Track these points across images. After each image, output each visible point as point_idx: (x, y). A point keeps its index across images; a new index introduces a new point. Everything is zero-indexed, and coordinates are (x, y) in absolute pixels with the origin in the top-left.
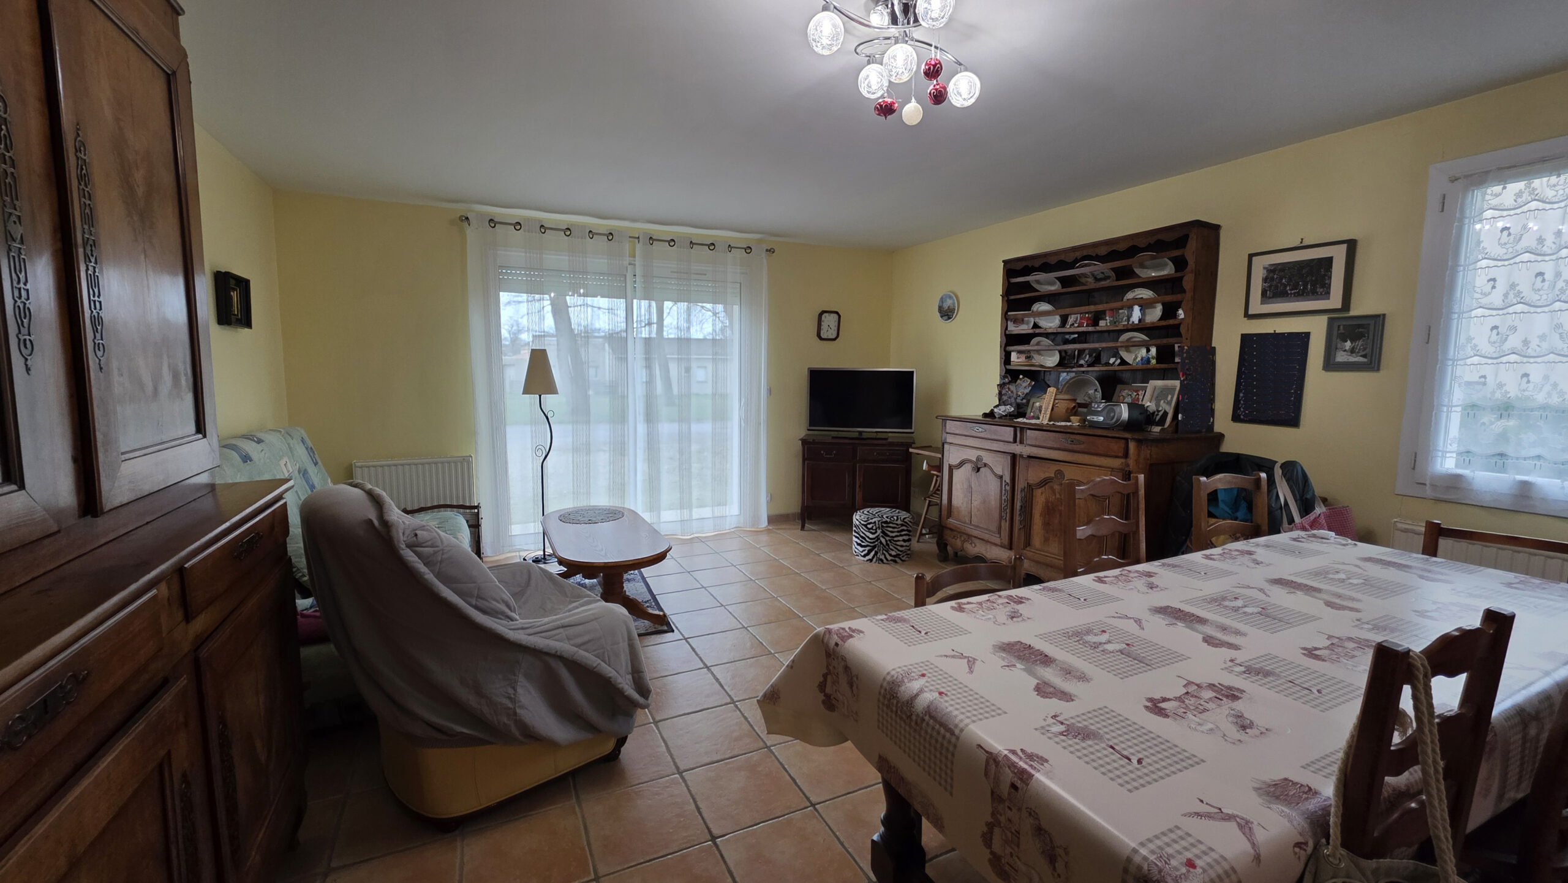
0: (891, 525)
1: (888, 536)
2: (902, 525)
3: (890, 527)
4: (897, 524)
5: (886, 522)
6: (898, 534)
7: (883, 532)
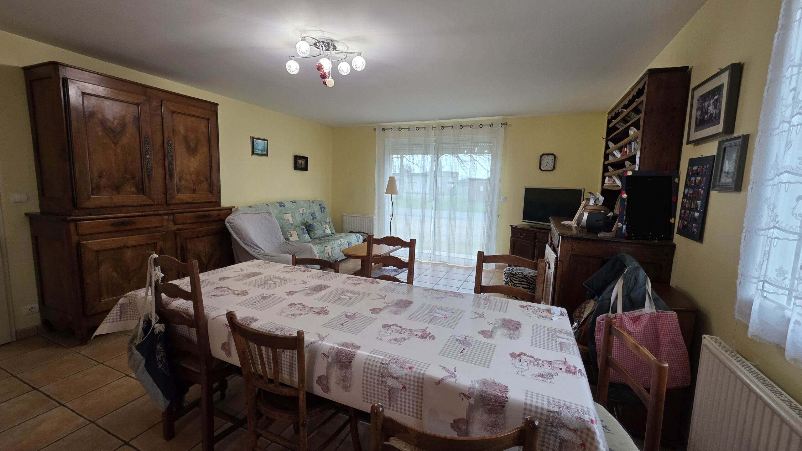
0: (515, 276)
1: (513, 282)
2: (522, 278)
3: (514, 277)
4: (519, 277)
5: (512, 274)
6: (520, 283)
7: (510, 279)
